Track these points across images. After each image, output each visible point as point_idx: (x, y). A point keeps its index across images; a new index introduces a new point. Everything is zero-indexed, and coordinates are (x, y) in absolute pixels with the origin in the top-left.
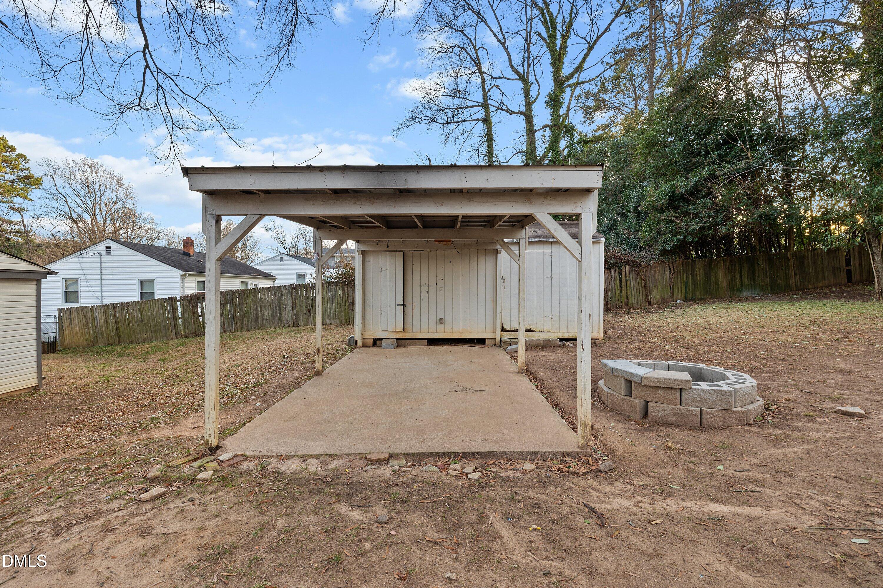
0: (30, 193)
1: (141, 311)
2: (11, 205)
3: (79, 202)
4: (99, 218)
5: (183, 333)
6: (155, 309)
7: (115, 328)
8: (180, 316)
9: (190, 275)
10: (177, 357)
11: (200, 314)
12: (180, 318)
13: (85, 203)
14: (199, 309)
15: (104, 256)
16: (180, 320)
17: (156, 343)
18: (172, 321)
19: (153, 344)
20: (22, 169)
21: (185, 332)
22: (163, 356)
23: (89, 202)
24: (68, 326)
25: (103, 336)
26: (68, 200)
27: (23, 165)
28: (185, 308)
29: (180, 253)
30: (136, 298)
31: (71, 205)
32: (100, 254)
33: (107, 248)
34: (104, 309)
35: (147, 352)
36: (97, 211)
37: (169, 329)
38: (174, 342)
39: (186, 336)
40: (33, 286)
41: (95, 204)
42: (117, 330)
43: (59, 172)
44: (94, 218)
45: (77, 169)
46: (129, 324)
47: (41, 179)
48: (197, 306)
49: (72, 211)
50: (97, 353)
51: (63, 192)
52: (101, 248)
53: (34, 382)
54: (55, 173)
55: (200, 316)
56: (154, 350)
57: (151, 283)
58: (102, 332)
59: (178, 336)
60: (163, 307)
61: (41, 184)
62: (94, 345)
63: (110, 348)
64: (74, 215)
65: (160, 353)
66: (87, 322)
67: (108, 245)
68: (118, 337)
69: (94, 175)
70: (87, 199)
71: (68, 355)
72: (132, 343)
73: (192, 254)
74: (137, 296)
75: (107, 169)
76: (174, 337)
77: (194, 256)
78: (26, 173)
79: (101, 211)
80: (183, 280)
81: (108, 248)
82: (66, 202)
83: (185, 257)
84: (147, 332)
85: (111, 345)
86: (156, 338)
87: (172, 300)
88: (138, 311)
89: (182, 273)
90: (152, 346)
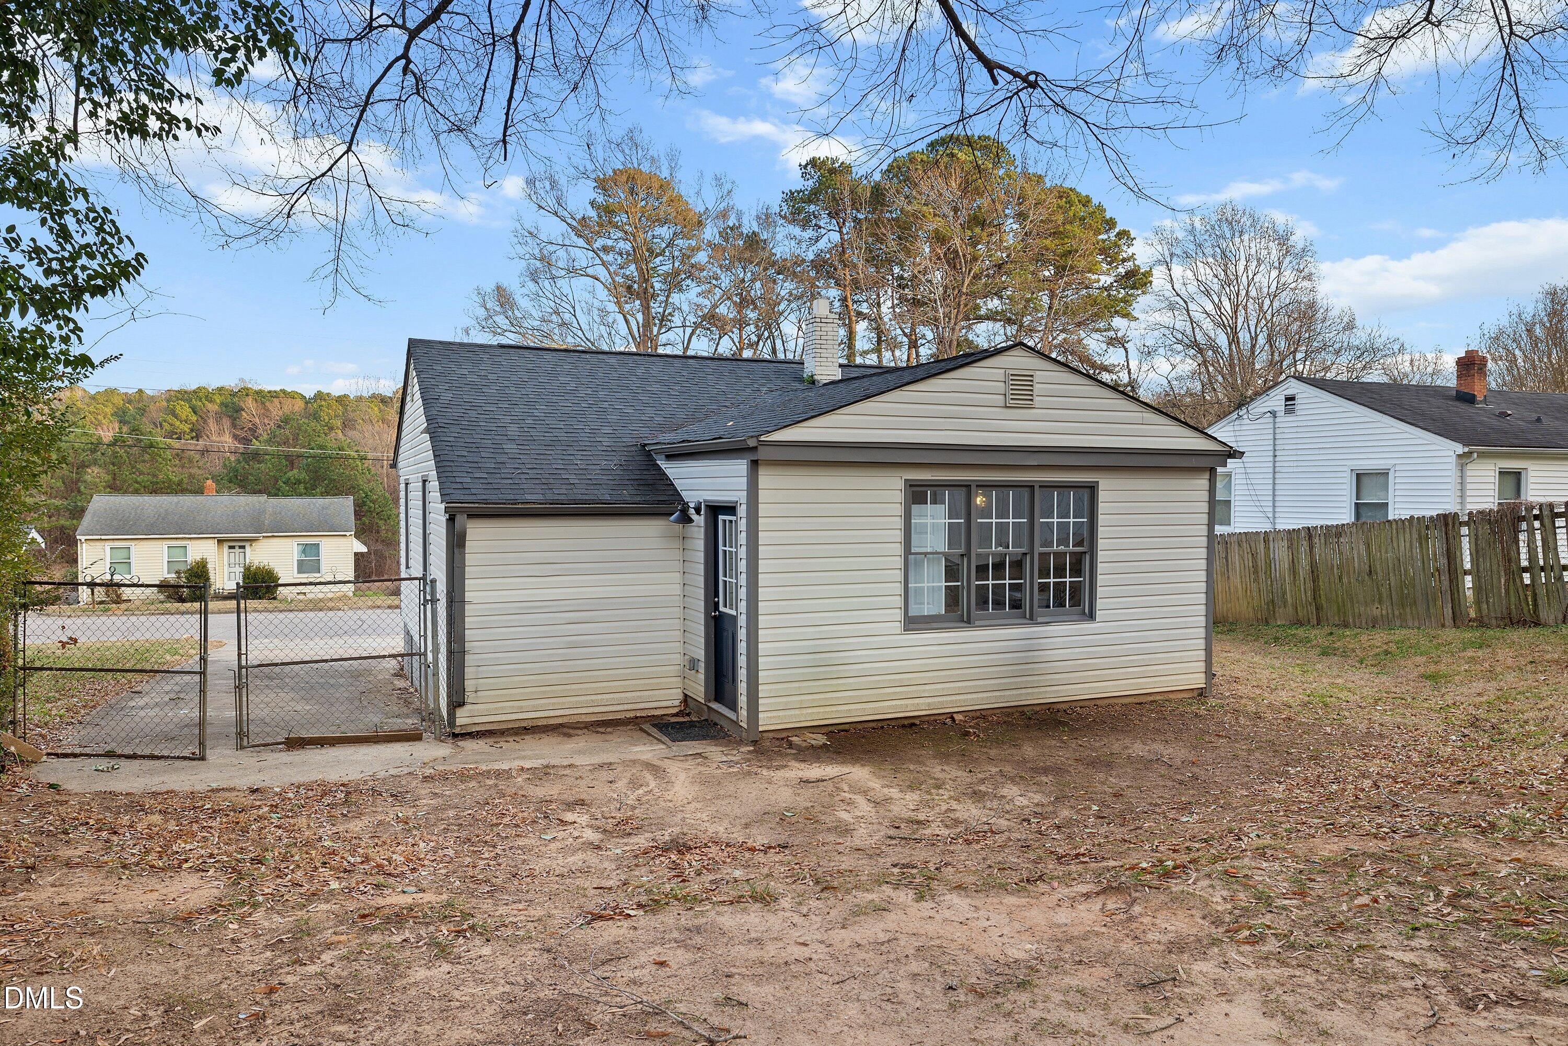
0: (1135, 305)
1: (1368, 546)
2: (1111, 334)
3: (1210, 307)
4: (1244, 336)
5: (1473, 614)
6: (1405, 544)
7: (1310, 585)
8: (1468, 566)
9: (1482, 455)
10: (1470, 676)
11: (1525, 563)
12: (1466, 573)
13: (1218, 307)
14: (1523, 550)
15: (1282, 419)
16: (1468, 579)
17: (1404, 632)
18: (1445, 578)
19: (1400, 634)
20: (1124, 260)
21: (1479, 610)
22: (1432, 668)
23: (1226, 304)
24: (1223, 574)
25: (1285, 603)
26: (1192, 306)
27: (1127, 252)
28: (1482, 543)
29: (1448, 398)
30: (1346, 516)
31: (1197, 316)
32: (1274, 414)
33: (1287, 399)
34: (1290, 540)
35: (1387, 653)
36: (1240, 321)
37: (1435, 600)
38: (1450, 634)
39: (1481, 623)
40: (1202, 482)
41: (1238, 305)
42: (1316, 590)
43: (1178, 251)
44: (1234, 339)
45: (1206, 237)
46: (1340, 578)
47: (1149, 273)
48: (1517, 541)
49: (1197, 330)
50: (1276, 639)
51: (1183, 292)
52: (1275, 400)
53: (1198, 680)
54: (1172, 255)
55: (1525, 570)
56: (1407, 649)
57: (1382, 478)
58: (1284, 593)
59: (1458, 619)
60: (1423, 540)
61: (1151, 282)
62: (1267, 623)
63: (1301, 632)
64: (1199, 337)
65: (1419, 659)
66: (1255, 566)
67: (1289, 392)
68: (1317, 609)
69: (1237, 240)
70: (1223, 298)
71: (1224, 637)
72: (1346, 625)
73: (1480, 398)
74: (1347, 510)
75: (1262, 219)
76: (1449, 621)
77: (1485, 401)
78: (1129, 265)
79: (1247, 319)
80: (1462, 468)
81: (1290, 399)
82: (1188, 311)
83: (1463, 407)
84: (1380, 602)
85: (1302, 625)
86: (1402, 617)
87: (1447, 522)
88: (1362, 547)
89: (1460, 449)
90: (1396, 638)
